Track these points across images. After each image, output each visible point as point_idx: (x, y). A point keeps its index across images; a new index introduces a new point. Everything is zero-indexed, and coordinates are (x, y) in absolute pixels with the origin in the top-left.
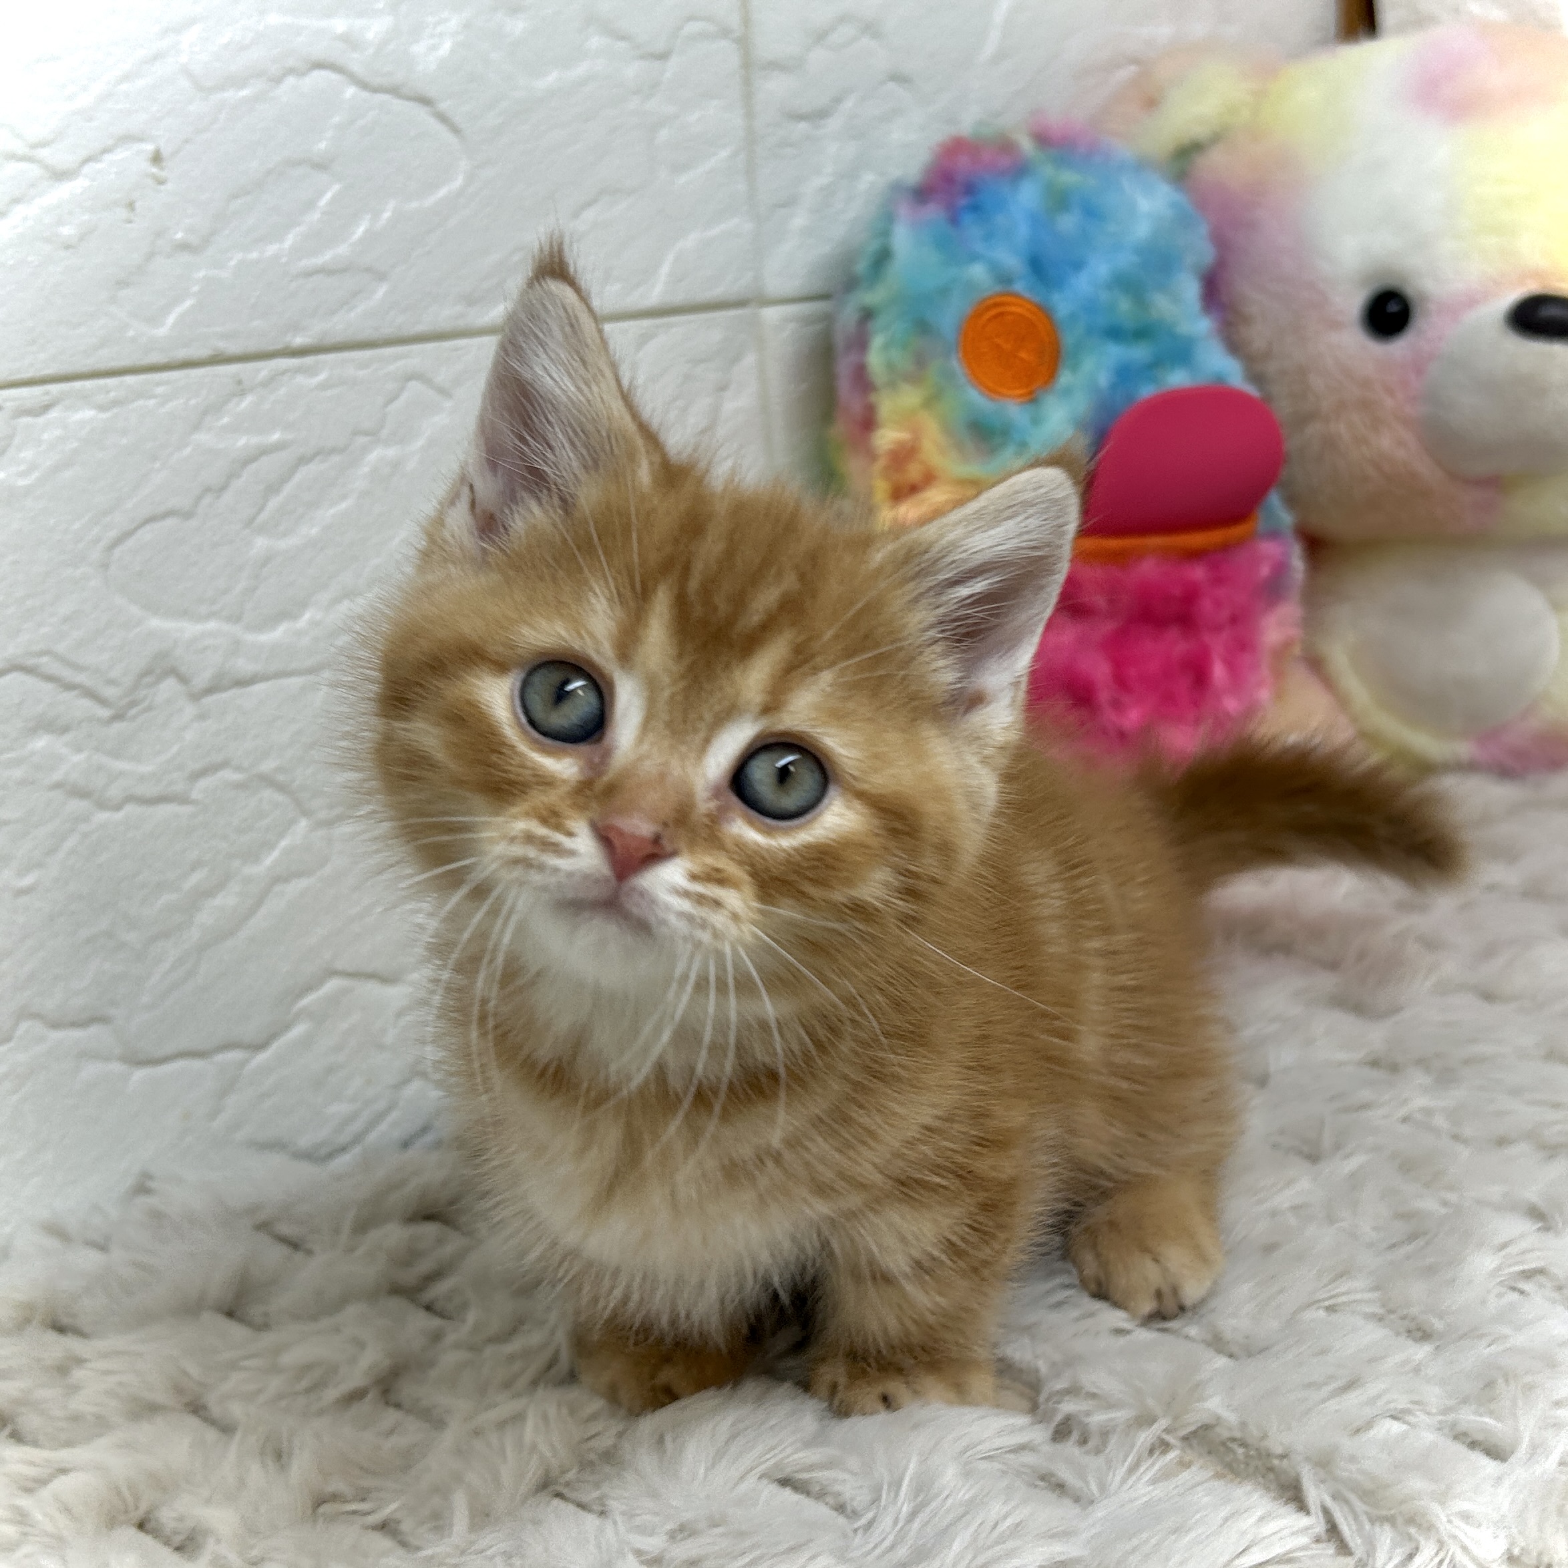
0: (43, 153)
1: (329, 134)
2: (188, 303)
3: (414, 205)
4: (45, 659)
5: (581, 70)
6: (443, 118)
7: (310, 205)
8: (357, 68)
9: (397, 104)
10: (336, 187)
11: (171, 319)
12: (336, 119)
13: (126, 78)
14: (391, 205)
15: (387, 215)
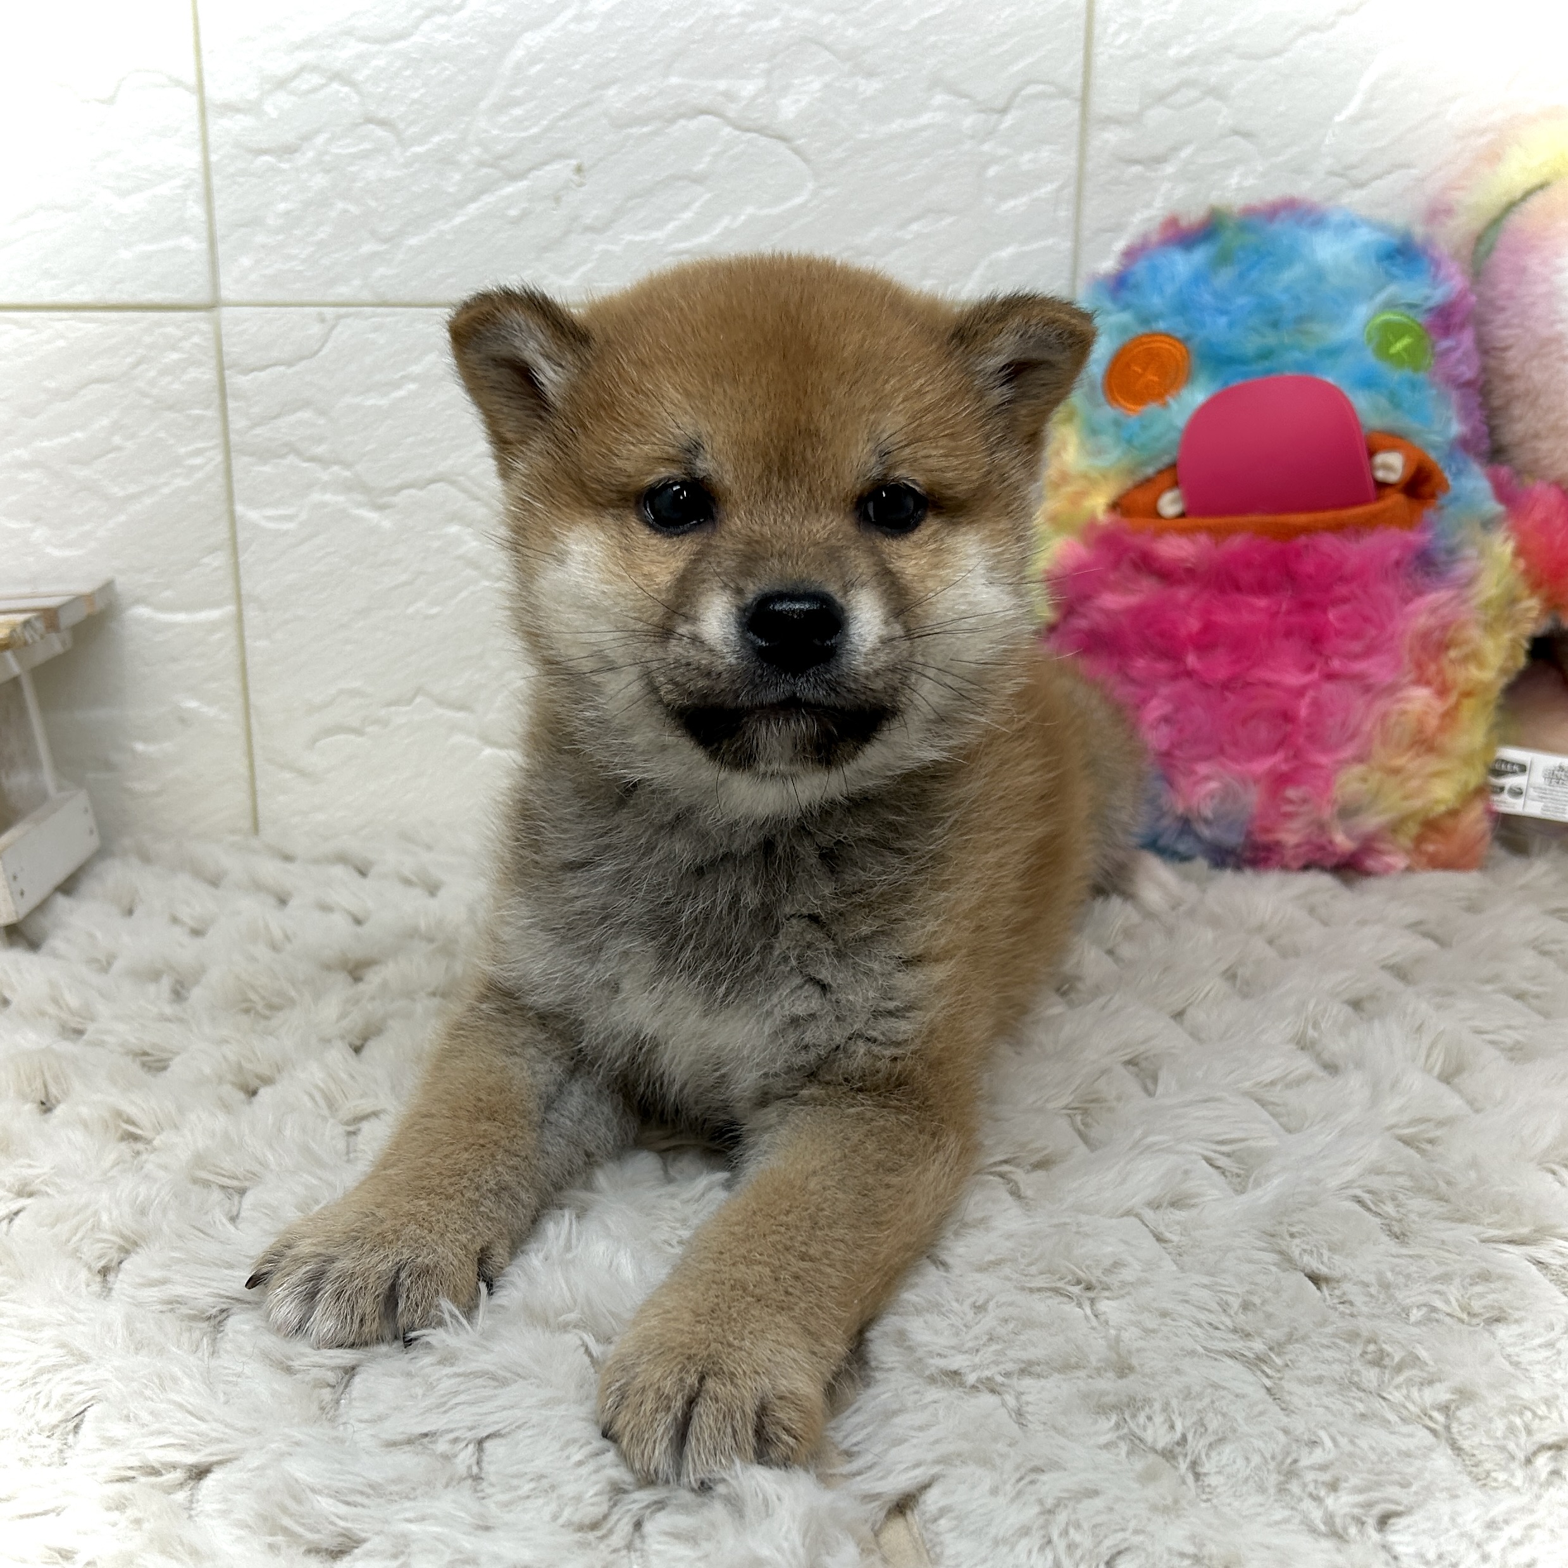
0: (504, 163)
1: (707, 159)
2: (590, 265)
3: (765, 212)
4: (461, 478)
5: (925, 118)
6: (797, 151)
7: (686, 206)
8: (731, 114)
9: (763, 141)
10: (708, 196)
11: (577, 274)
12: (713, 150)
13: (564, 117)
14: (750, 210)
15: (743, 217)
